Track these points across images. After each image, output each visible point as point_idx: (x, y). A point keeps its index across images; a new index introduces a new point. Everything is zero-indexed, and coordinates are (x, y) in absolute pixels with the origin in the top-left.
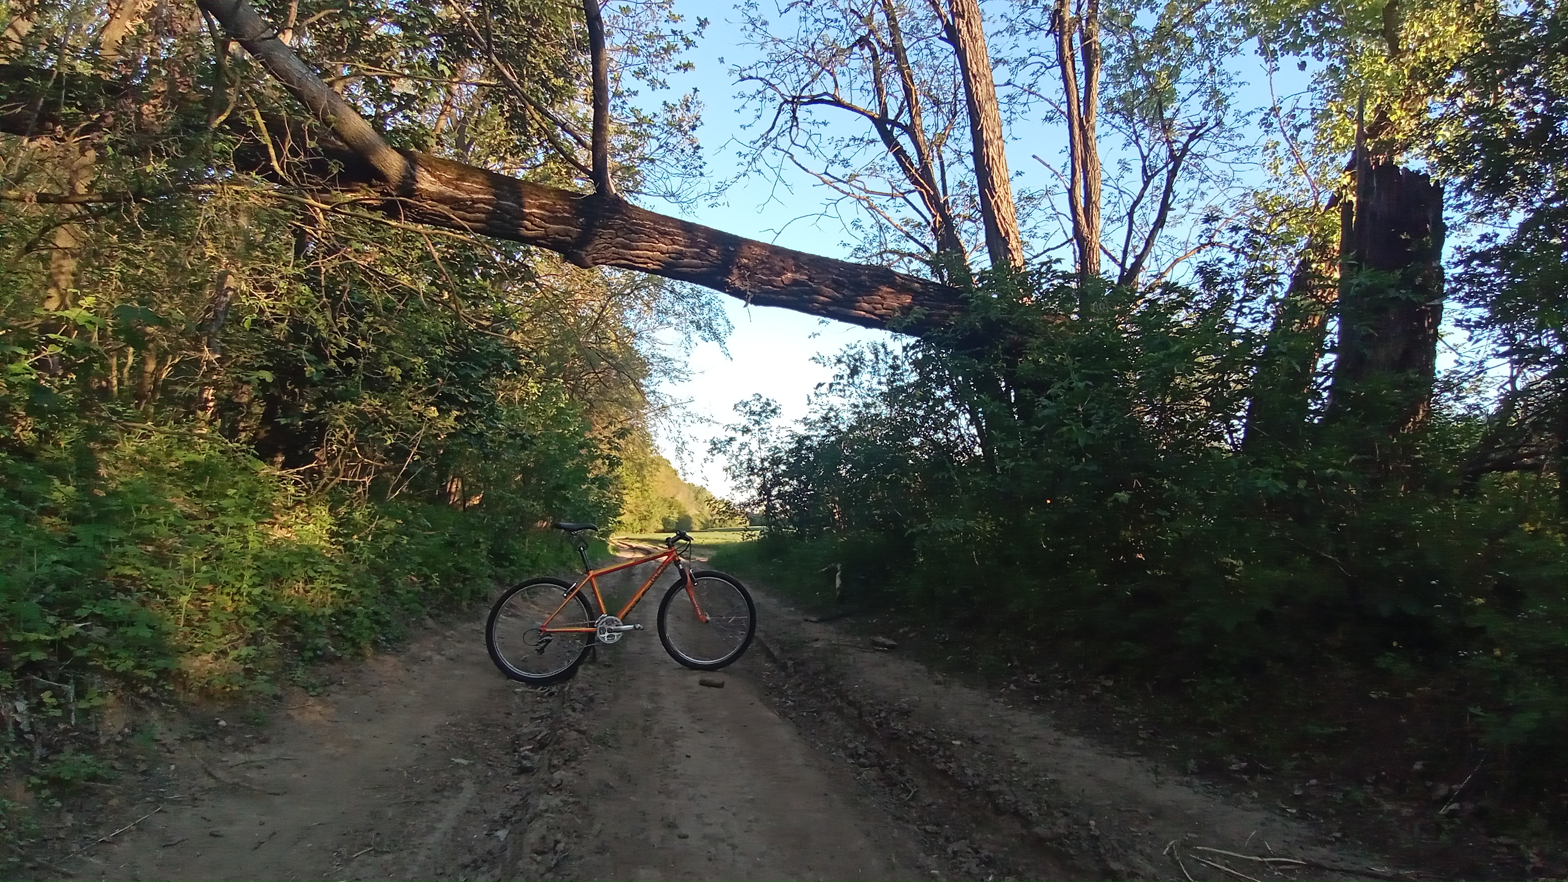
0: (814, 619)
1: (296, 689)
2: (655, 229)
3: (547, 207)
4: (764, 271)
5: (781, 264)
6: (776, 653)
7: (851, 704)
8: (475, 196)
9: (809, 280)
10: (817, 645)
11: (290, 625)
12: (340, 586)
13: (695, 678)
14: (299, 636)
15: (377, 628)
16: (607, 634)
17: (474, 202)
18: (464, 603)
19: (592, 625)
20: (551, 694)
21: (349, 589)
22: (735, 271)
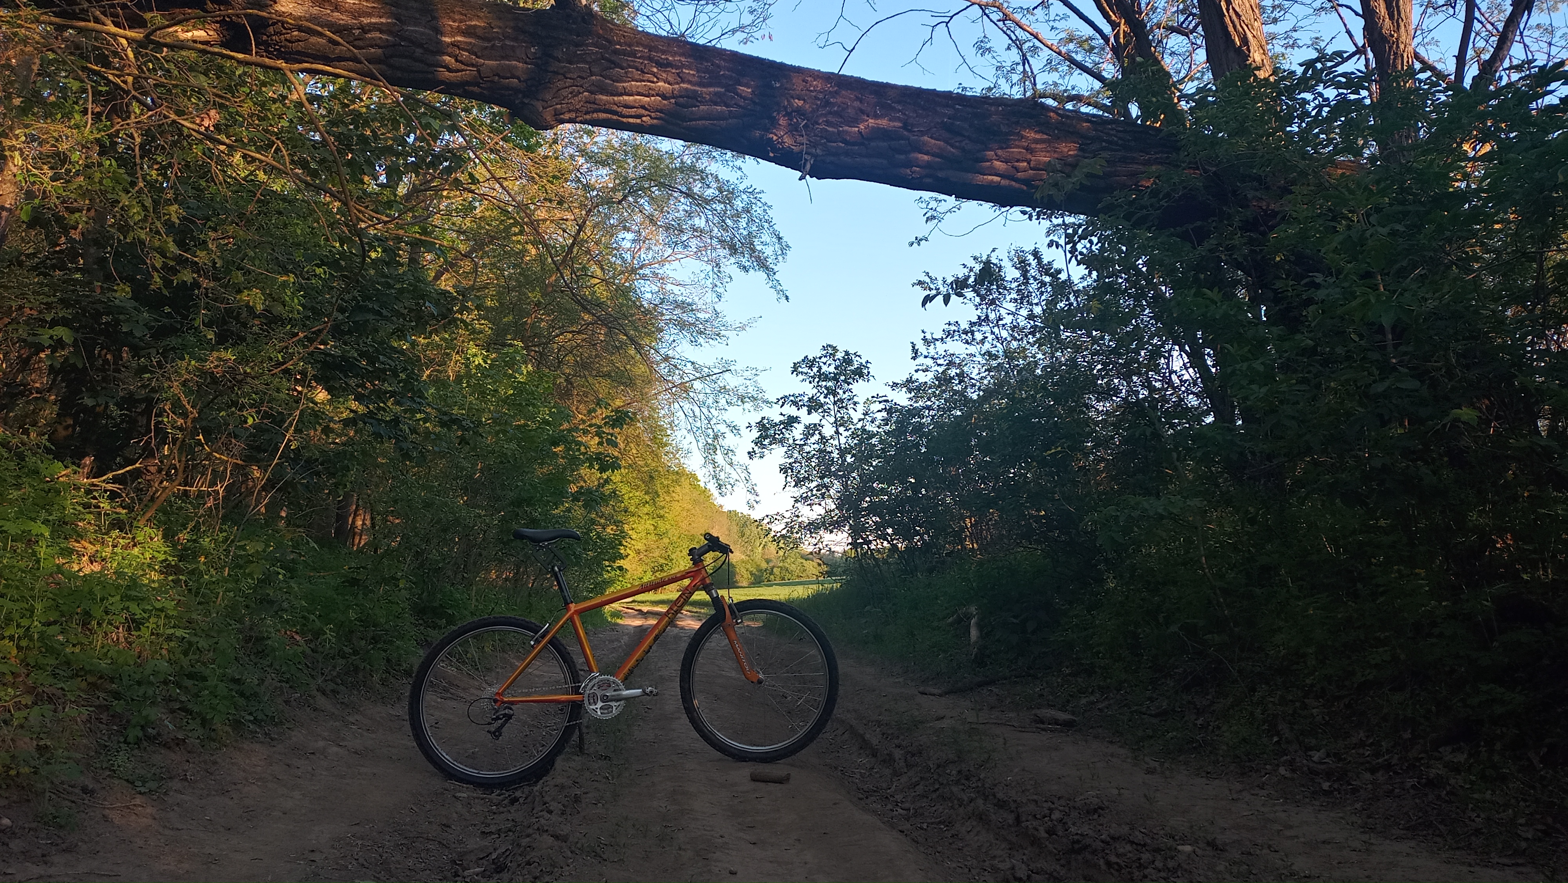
0: (936, 691)
1: (116, 782)
2: (650, 59)
3: (479, 32)
4: (830, 118)
5: (857, 104)
6: (875, 741)
7: (1001, 805)
8: (366, 21)
9: (905, 127)
10: (939, 724)
11: (106, 691)
12: (179, 633)
13: (744, 771)
14: (118, 706)
15: (241, 701)
16: (600, 704)
17: (364, 29)
18: (376, 678)
19: (576, 690)
20: (514, 801)
21: (194, 639)
22: (782, 122)
